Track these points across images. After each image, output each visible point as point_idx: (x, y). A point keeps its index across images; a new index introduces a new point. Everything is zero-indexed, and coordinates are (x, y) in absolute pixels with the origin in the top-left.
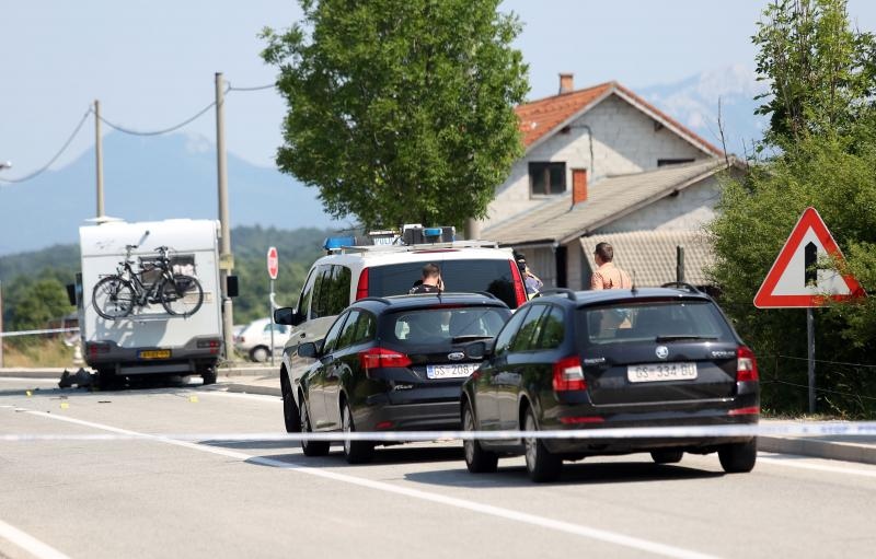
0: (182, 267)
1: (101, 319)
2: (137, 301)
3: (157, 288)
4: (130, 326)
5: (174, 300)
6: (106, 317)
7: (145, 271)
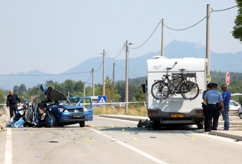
0: (190, 78)
1: (155, 99)
2: (170, 92)
3: (179, 86)
4: (167, 102)
5: (187, 92)
6: (157, 99)
7: (174, 79)
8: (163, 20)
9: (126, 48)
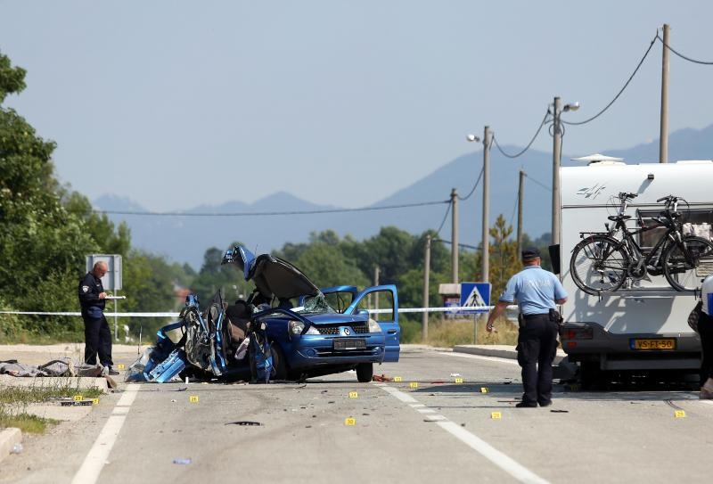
0: (695, 226)
1: (582, 294)
2: (630, 270)
3: (660, 252)
4: (622, 303)
5: (683, 270)
7: (644, 229)
8: (665, 27)
9: (552, 122)
